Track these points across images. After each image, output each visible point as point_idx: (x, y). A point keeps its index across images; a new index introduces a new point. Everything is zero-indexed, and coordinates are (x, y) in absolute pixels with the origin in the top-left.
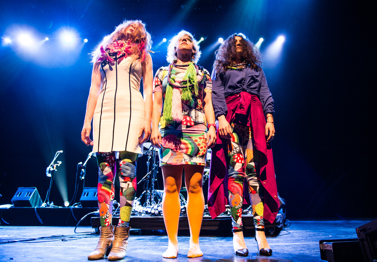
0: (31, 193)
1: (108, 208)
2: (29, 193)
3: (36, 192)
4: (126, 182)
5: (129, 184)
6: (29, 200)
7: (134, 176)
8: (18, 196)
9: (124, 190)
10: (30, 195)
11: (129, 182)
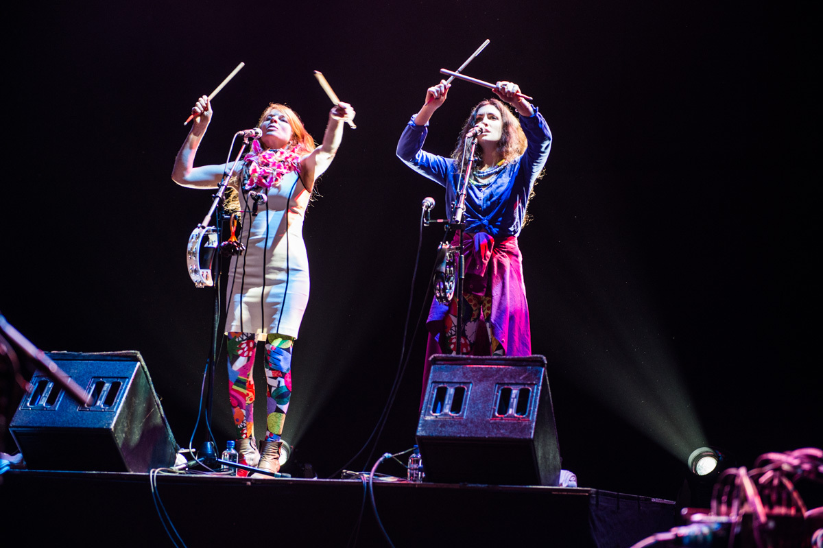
0: (115, 388)
1: (245, 414)
2: (107, 386)
3: (143, 381)
4: (275, 378)
5: (279, 382)
6: (112, 427)
7: (288, 370)
8: (43, 402)
9: (273, 389)
10: (110, 401)
11: (279, 379)
